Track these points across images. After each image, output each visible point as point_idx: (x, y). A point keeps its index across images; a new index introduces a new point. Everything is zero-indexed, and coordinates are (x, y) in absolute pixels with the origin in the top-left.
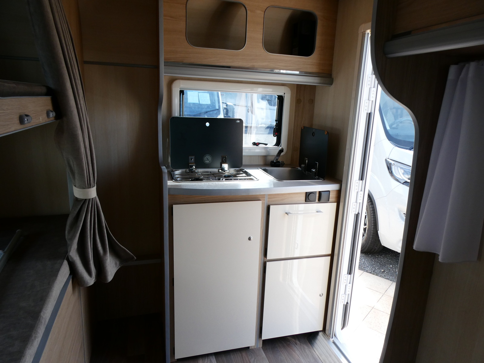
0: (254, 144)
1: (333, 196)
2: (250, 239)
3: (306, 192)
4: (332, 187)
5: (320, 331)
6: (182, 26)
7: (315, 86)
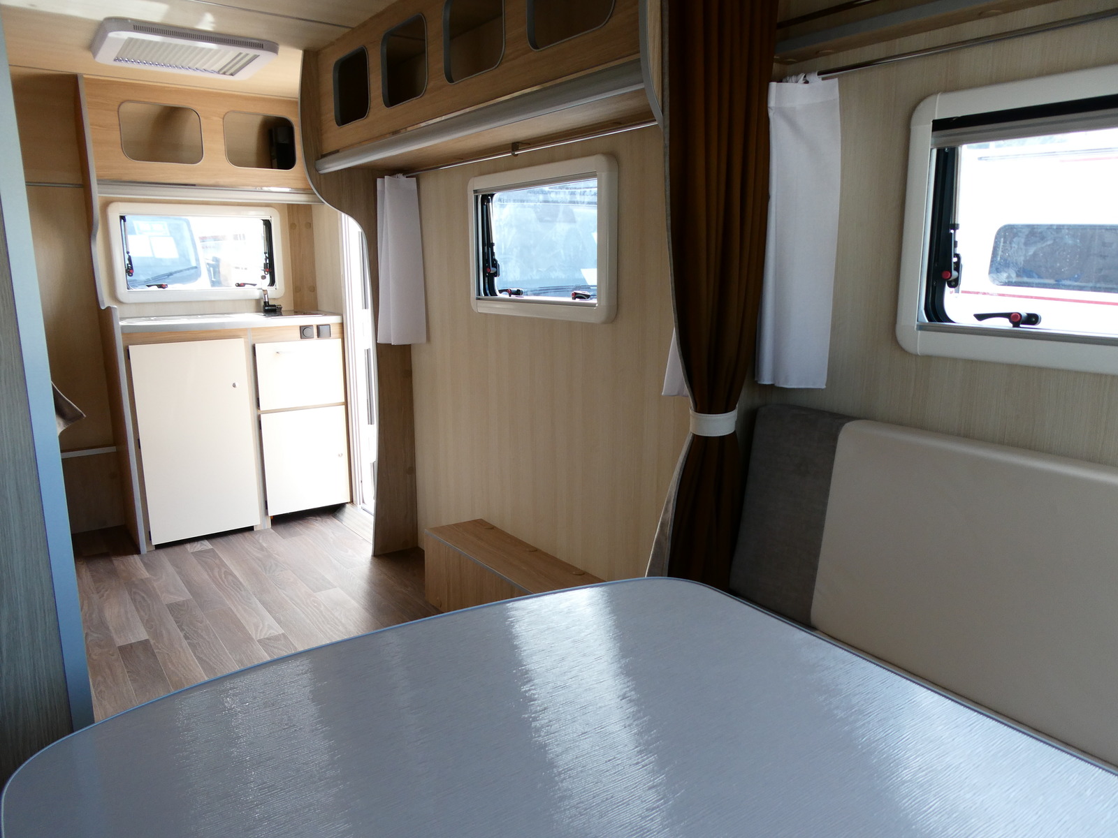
0: (239, 285)
1: (335, 330)
2: (234, 386)
3: (300, 327)
4: (333, 320)
5: (347, 503)
6: (115, 136)
7: (310, 205)
